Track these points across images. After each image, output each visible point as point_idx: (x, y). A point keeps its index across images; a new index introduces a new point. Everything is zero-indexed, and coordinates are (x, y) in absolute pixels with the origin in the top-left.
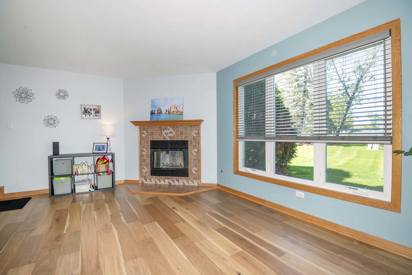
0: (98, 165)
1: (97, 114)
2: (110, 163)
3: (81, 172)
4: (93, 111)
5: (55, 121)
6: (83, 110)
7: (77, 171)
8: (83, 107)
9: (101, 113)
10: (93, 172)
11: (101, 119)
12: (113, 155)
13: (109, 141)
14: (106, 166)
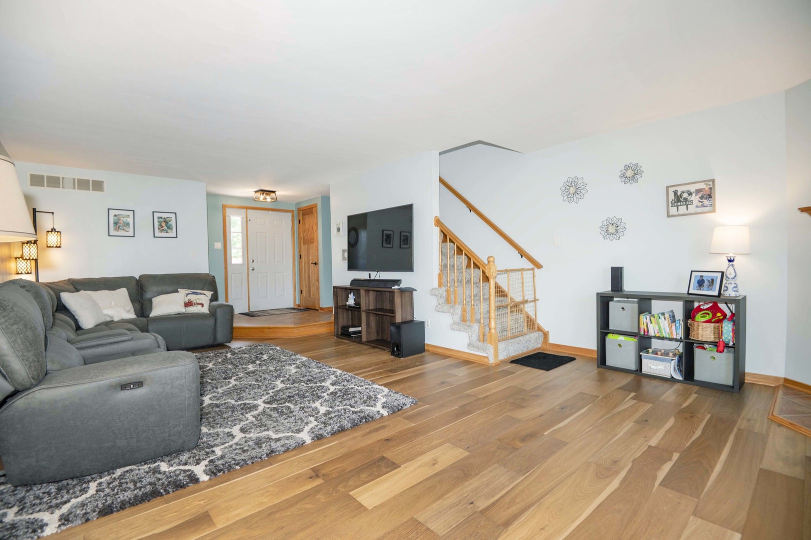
0: (696, 324)
1: (705, 201)
2: (726, 323)
3: (656, 332)
4: (696, 195)
5: (619, 228)
6: (672, 197)
7: (648, 329)
8: (671, 190)
9: (714, 198)
10: (681, 338)
11: (714, 211)
12: (740, 303)
13: (732, 266)
14: (714, 328)
